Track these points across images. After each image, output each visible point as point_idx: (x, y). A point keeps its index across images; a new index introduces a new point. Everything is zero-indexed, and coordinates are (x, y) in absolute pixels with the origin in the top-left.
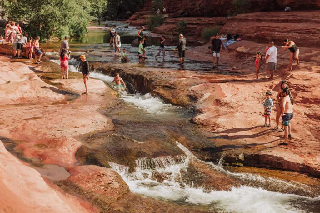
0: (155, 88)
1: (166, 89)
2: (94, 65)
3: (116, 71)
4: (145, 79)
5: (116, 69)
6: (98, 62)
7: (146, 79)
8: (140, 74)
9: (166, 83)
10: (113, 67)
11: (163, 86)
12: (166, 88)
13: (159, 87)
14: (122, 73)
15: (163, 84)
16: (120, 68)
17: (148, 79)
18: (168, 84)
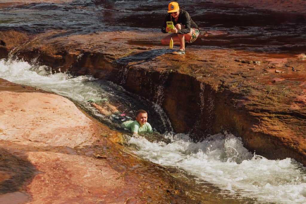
0: (257, 121)
1: (296, 123)
2: (5, 41)
3: (88, 59)
4: (202, 87)
5: (86, 54)
6: (15, 29)
7: (208, 87)
8: (179, 71)
9: (289, 103)
10: (73, 47)
11: (284, 113)
12: (295, 120)
13: (270, 117)
14: (111, 67)
15: (279, 106)
16: (98, 51)
17: (216, 88)
18: (296, 107)
